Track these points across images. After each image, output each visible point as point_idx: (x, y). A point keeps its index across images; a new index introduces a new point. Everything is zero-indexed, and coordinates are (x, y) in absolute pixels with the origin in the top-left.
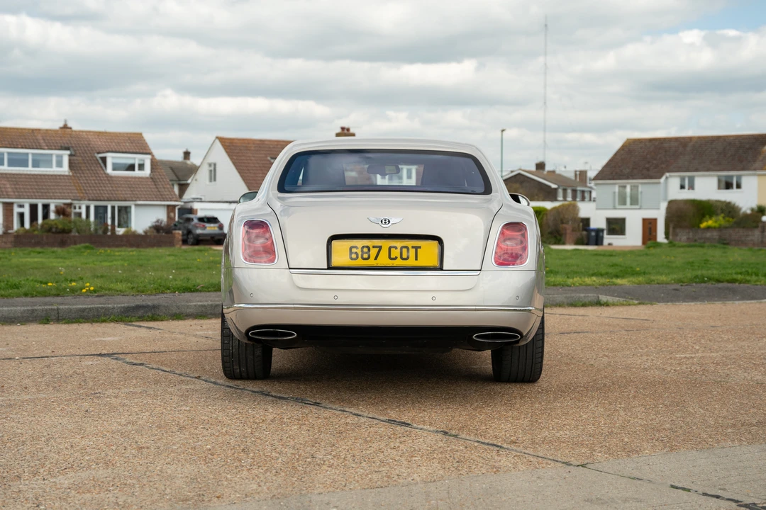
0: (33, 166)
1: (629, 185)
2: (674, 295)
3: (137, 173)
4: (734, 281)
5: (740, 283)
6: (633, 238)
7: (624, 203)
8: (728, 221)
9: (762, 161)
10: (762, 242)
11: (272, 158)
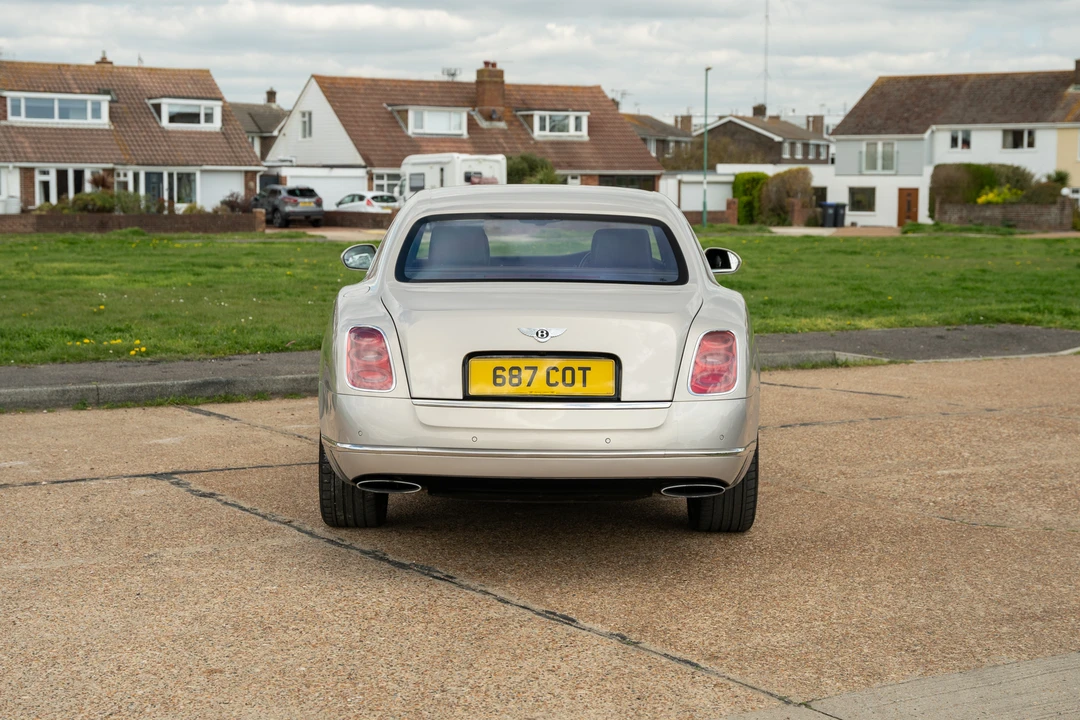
0: (61, 117)
1: (880, 143)
2: (937, 347)
3: (203, 126)
4: (1018, 321)
5: (1028, 324)
6: (885, 215)
7: (874, 167)
8: (1016, 194)
9: (1064, 108)
10: (1061, 224)
11: (389, 105)
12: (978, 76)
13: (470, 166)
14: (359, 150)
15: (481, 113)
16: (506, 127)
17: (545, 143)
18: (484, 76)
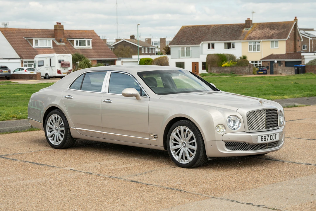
9: (243, 36)
10: (249, 72)
11: (25, 38)
12: (215, 25)
13: (60, 58)
14: (17, 53)
15: (56, 40)
16: (65, 45)
17: (78, 49)
18: (57, 27)
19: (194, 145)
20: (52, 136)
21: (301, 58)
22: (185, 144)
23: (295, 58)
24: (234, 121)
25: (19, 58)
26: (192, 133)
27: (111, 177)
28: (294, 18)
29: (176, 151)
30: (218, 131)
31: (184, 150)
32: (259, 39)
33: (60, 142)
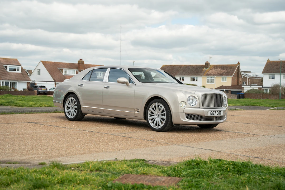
9: (203, 73)
11: (58, 68)
12: (185, 65)
14: (53, 78)
15: (79, 70)
18: (79, 62)
19: (165, 116)
20: (68, 112)
21: (241, 89)
22: (158, 115)
23: (237, 89)
24: (192, 100)
25: (54, 81)
26: (163, 108)
27: (106, 134)
28: (238, 63)
29: (152, 121)
30: (181, 106)
31: (157, 119)
32: (214, 75)
33: (74, 116)
